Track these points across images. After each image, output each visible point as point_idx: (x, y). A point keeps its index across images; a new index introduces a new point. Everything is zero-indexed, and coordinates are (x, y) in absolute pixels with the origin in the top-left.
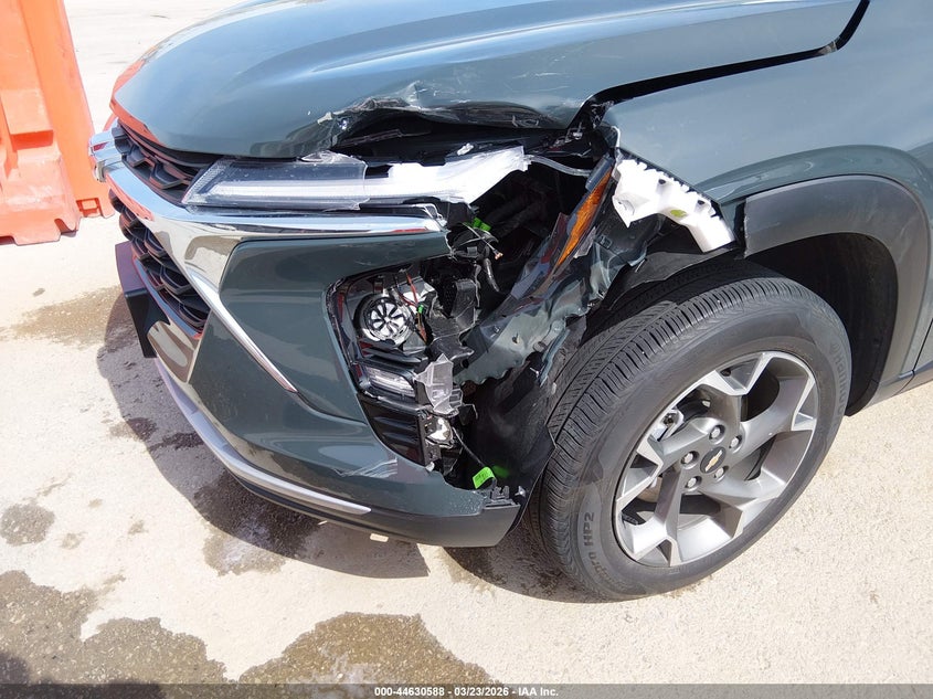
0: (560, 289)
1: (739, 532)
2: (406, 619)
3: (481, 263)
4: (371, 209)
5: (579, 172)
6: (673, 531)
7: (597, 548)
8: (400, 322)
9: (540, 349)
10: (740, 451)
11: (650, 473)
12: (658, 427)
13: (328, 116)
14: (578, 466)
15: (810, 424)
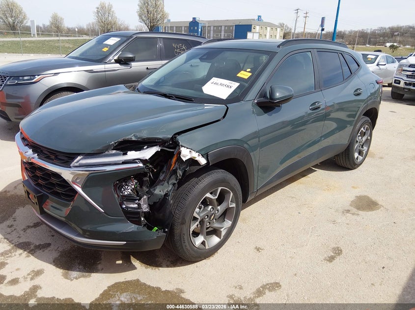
0: (170, 177)
1: (222, 237)
2: (134, 280)
3: (149, 173)
4: (125, 163)
5: (172, 150)
6: (205, 238)
7: (187, 244)
8: (130, 190)
9: (167, 192)
10: (218, 214)
11: (197, 221)
12: (197, 210)
13: (113, 143)
14: (180, 220)
15: (234, 205)
